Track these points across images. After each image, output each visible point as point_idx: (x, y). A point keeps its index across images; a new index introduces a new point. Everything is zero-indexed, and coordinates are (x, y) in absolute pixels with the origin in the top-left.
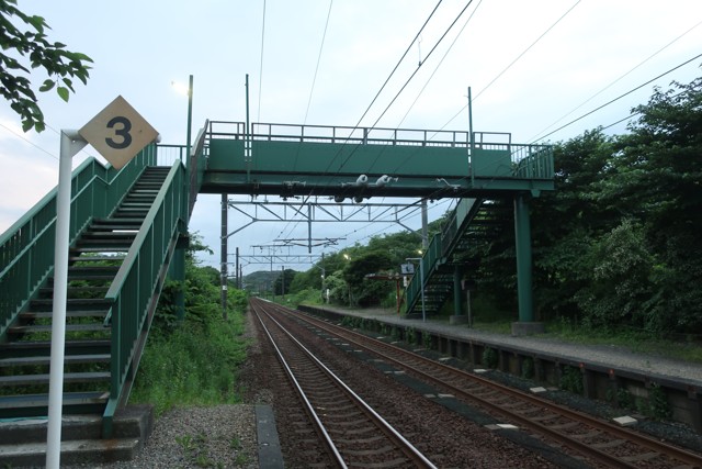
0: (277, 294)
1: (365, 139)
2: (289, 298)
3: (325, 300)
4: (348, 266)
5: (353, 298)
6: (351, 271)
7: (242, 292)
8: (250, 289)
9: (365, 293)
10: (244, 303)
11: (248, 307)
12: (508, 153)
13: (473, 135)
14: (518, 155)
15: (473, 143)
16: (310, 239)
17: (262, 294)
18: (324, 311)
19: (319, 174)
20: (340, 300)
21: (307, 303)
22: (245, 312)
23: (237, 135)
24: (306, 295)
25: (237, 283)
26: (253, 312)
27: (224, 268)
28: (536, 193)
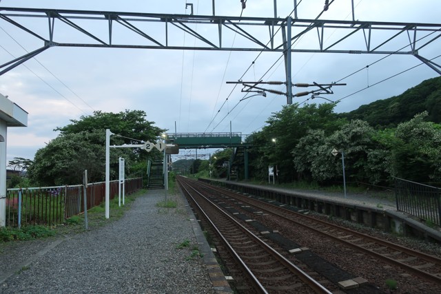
0: (191, 173)
2: (196, 175)
3: (210, 175)
5: (218, 175)
6: (216, 164)
17: (183, 173)
21: (202, 177)
23: (173, 136)
24: (203, 173)
28: (247, 147)
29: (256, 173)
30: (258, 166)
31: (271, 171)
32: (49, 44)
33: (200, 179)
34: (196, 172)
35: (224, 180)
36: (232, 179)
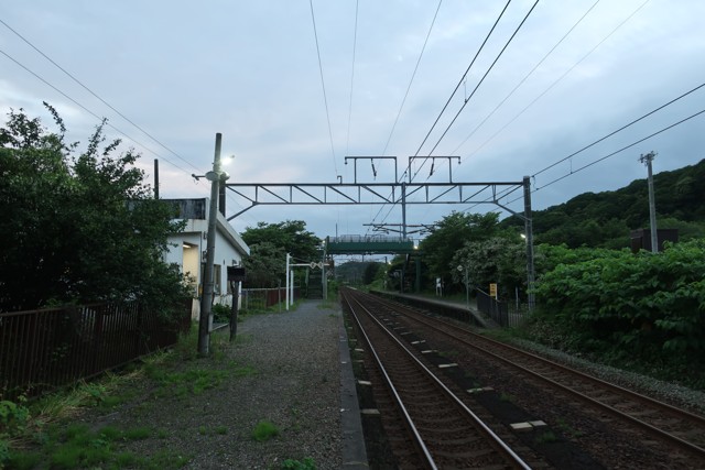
0: (364, 283)
2: (369, 286)
5: (393, 286)
17: (352, 284)
20: (389, 288)
21: (374, 289)
29: (426, 285)
32: (255, 203)
33: (371, 292)
34: (370, 281)
35: (396, 293)
36: (405, 292)
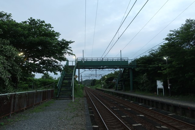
0: (92, 86)
1: (103, 60)
2: (94, 87)
3: (102, 87)
4: (106, 79)
5: (107, 87)
6: (107, 80)
7: (82, 85)
8: (84, 84)
9: (110, 85)
10: (83, 88)
11: (84, 89)
12: (128, 61)
13: (121, 58)
14: (129, 62)
15: (121, 60)
16: (96, 75)
17: (88, 86)
18: (101, 89)
19: (95, 66)
21: (98, 88)
22: (83, 90)
23: (81, 60)
24: (98, 86)
25: (81, 83)
26: (85, 90)
27: (79, 80)
28: (133, 68)
30: (142, 81)
31: (160, 85)
34: (94, 85)
36: (120, 90)
